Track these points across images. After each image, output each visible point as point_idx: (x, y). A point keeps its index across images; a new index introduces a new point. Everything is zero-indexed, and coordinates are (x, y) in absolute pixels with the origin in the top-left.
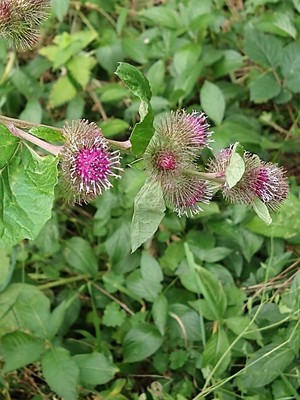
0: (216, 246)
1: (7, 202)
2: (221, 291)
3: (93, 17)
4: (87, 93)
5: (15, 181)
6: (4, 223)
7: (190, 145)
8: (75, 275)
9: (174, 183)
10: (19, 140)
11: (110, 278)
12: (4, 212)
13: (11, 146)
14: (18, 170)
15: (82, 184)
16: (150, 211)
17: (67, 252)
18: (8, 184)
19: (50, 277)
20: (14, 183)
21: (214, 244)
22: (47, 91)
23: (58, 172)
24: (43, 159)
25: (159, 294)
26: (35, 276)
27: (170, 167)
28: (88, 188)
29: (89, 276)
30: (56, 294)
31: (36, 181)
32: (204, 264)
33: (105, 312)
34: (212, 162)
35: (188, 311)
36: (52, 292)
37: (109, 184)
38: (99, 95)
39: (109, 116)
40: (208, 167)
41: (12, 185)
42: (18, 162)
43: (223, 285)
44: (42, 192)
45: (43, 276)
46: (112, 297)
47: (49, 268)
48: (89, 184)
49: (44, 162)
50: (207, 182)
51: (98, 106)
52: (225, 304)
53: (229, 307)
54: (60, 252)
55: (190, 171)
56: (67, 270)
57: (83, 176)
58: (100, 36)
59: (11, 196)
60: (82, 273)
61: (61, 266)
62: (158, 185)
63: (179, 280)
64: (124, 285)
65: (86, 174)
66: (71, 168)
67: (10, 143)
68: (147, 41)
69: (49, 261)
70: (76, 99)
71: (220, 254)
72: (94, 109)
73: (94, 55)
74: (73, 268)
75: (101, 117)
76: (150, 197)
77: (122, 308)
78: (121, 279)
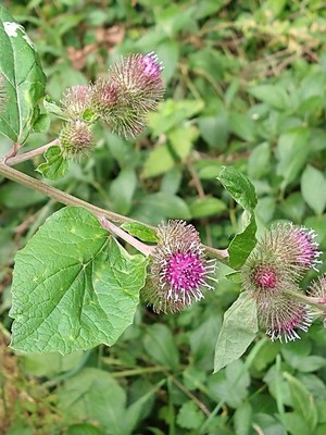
0: (312, 354)
1: (87, 300)
2: (312, 406)
3: (200, 83)
4: (186, 166)
5: (99, 278)
6: (81, 323)
7: (294, 263)
8: (152, 366)
9: (271, 302)
10: (109, 234)
11: (191, 373)
12: (83, 311)
13: (99, 239)
14: (103, 267)
15: (170, 291)
16: (241, 330)
17: (147, 340)
18: (90, 280)
19: (125, 364)
20: (97, 280)
21: (309, 351)
22: (143, 159)
23: (146, 275)
24: (132, 257)
25: (244, 401)
26: (109, 361)
27: (270, 284)
28: (177, 297)
29: (168, 368)
30: (130, 384)
31: (121, 282)
32: (295, 373)
33: (181, 411)
34: (315, 285)
35: (273, 423)
36: (126, 382)
37: (201, 296)
38: (198, 171)
39: (206, 193)
40: (309, 290)
41: (95, 282)
42: (104, 258)
43: (315, 398)
44: (127, 294)
45: (118, 362)
46: (191, 396)
47: (125, 354)
48: (178, 291)
49: (133, 261)
50: (307, 307)
51: (196, 182)
52: (315, 421)
53: (319, 424)
54: (139, 339)
55: (290, 291)
56: (145, 358)
57: (173, 282)
58: (206, 105)
59: (92, 294)
60: (161, 364)
61: (138, 354)
62: (253, 302)
63: (267, 388)
64: (205, 384)
65: (176, 281)
66: (161, 271)
67: (98, 236)
68: (255, 116)
69: (126, 346)
70: (172, 171)
71: (315, 364)
72: (191, 183)
73: (196, 125)
74: (151, 357)
75: (197, 193)
76: (243, 314)
77: (200, 409)
78: (203, 376)
